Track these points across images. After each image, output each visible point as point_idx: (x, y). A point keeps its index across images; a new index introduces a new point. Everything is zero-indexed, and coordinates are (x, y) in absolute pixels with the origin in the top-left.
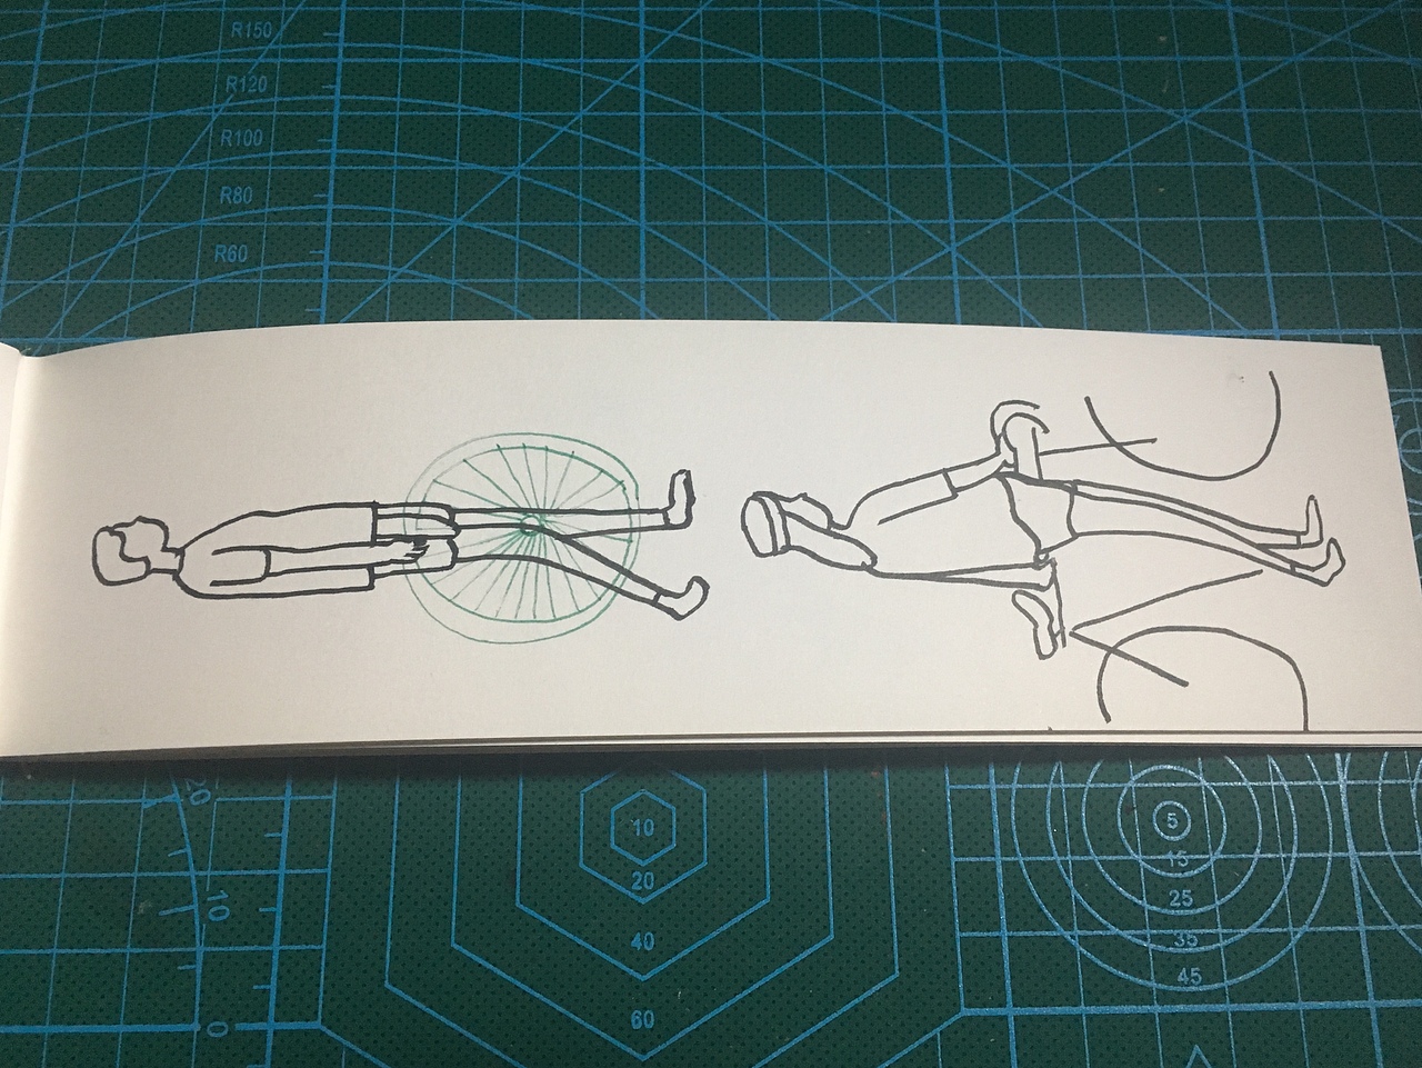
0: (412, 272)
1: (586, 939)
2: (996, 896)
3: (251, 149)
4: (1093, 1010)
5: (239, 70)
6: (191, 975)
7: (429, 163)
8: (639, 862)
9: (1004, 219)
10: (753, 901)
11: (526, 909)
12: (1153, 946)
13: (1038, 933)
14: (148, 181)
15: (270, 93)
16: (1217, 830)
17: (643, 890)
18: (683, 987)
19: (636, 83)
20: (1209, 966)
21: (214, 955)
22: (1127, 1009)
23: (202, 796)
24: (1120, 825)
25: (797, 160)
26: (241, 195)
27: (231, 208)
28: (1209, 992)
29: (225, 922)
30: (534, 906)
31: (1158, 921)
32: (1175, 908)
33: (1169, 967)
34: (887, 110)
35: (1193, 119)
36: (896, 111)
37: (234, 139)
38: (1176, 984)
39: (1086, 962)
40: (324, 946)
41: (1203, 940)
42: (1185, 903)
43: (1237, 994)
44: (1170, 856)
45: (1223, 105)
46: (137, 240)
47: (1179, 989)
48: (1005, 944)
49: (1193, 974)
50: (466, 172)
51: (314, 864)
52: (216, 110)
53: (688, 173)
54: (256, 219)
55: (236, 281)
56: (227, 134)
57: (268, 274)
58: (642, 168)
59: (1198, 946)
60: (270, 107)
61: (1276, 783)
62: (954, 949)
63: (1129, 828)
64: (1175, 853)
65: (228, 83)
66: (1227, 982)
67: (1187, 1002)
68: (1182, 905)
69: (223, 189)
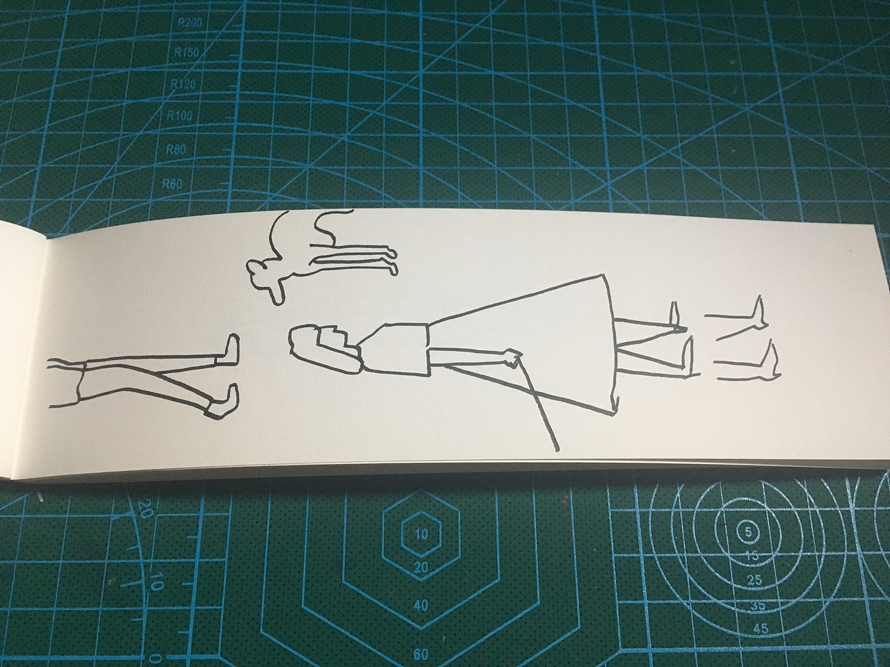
0: (281, 196)
1: (386, 604)
2: (640, 578)
3: (186, 122)
4: (702, 649)
5: (179, 76)
6: (139, 625)
7: (293, 131)
8: (418, 555)
9: (639, 167)
10: (489, 581)
11: (348, 584)
12: (737, 610)
13: (667, 602)
14: (123, 140)
15: (197, 89)
16: (776, 537)
17: (421, 573)
18: (446, 635)
19: (417, 85)
20: (773, 622)
21: (154, 612)
22: (722, 649)
23: (149, 513)
24: (716, 535)
25: (514, 132)
26: (178, 149)
27: (174, 157)
28: (773, 639)
29: (161, 592)
30: (353, 583)
31: (741, 594)
32: (751, 586)
33: (748, 623)
34: (568, 102)
35: (752, 109)
36: (573, 103)
37: (175, 116)
38: (753, 633)
39: (696, 619)
40: (222, 607)
41: (769, 606)
42: (757, 583)
43: (791, 640)
44: (747, 553)
45: (770, 101)
46: (115, 175)
47: (754, 636)
48: (646, 608)
49: (763, 627)
50: (315, 137)
51: (217, 556)
52: (164, 100)
53: (449, 138)
54: (187, 163)
55: (175, 200)
56: (171, 113)
57: (194, 196)
58: (421, 135)
59: (766, 609)
60: (197, 98)
61: (812, 509)
62: (614, 612)
63: (721, 535)
64: (750, 552)
65: (172, 84)
66: (784, 633)
67: (760, 645)
68: (755, 584)
69: (168, 145)
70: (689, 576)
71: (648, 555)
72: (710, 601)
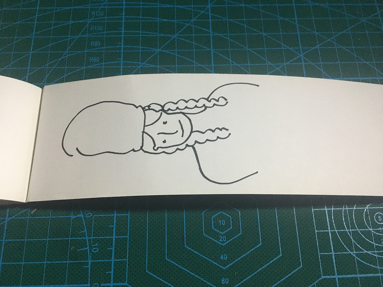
0: (146, 64)
1: (206, 257)
2: (330, 242)
3: (100, 31)
4: (361, 275)
5: (95, 10)
6: (87, 269)
7: (150, 34)
8: (221, 233)
9: (316, 47)
10: (256, 245)
12: (378, 256)
13: (343, 253)
14: (70, 40)
15: (104, 16)
17: (223, 241)
18: (237, 271)
19: (208, 12)
21: (94, 263)
22: (371, 275)
23: (89, 215)
25: (255, 32)
26: (97, 43)
27: (94, 47)
29: (97, 252)
30: (190, 247)
31: (378, 248)
35: (366, 20)
36: (282, 18)
39: (358, 262)
40: (127, 260)
44: (380, 229)
45: (374, 17)
46: (67, 56)
48: (333, 256)
50: (161, 37)
51: (124, 235)
52: (89, 21)
53: (224, 36)
54: (101, 50)
55: (96, 67)
56: (92, 27)
57: (105, 65)
58: (211, 35)
60: (104, 19)
63: (367, 220)
65: (93, 13)
69: (92, 42)
70: (353, 240)
71: (333, 231)
72: (364, 252)
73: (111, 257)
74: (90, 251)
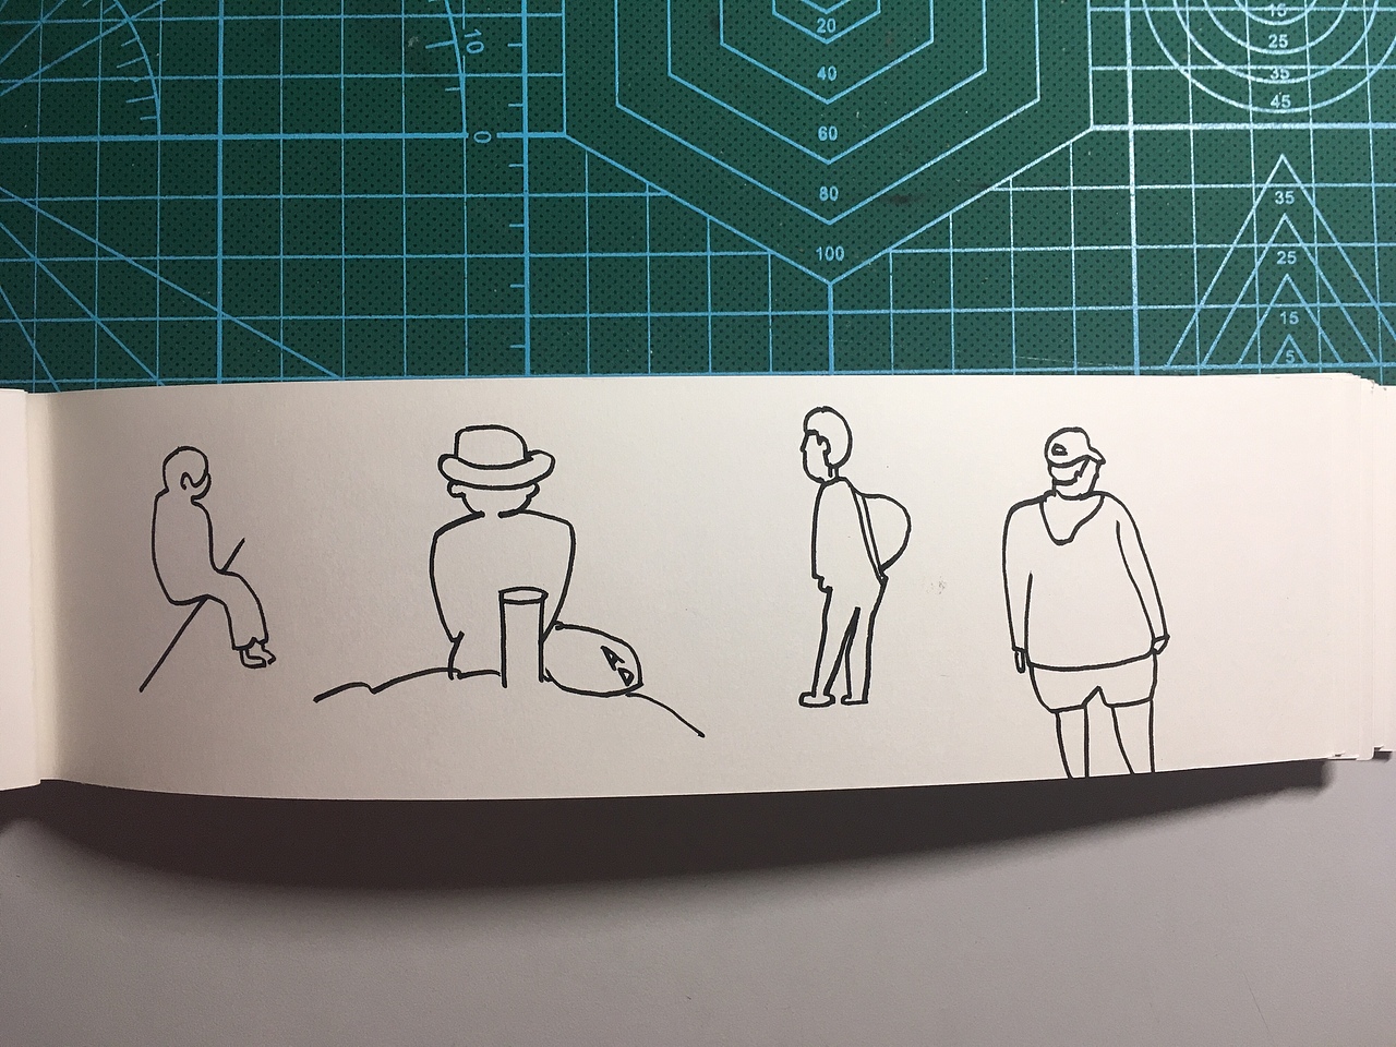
1: (780, 70)
2: (1123, 39)
4: (1199, 126)
6: (457, 96)
8: (822, 10)
10: (919, 43)
11: (728, 47)
12: (1253, 79)
13: (1157, 68)
17: (826, 32)
18: (860, 109)
20: (1297, 94)
21: (475, 80)
22: (1229, 126)
28: (1296, 114)
29: (481, 54)
30: (735, 45)
31: (1257, 59)
32: (1273, 49)
33: (1264, 94)
38: (1270, 107)
39: (1196, 90)
40: (564, 74)
41: (1294, 74)
42: (1281, 45)
43: (1319, 116)
44: (1272, 7)
47: (1271, 111)
48: (1129, 76)
49: (1284, 100)
51: (550, 10)
59: (1289, 78)
62: (1087, 80)
64: (1276, 5)
66: (1311, 107)
67: (1278, 121)
68: (1279, 46)
70: (1189, 34)
71: (1136, 9)
72: (1216, 68)
73: (520, 66)
74: (461, 50)
